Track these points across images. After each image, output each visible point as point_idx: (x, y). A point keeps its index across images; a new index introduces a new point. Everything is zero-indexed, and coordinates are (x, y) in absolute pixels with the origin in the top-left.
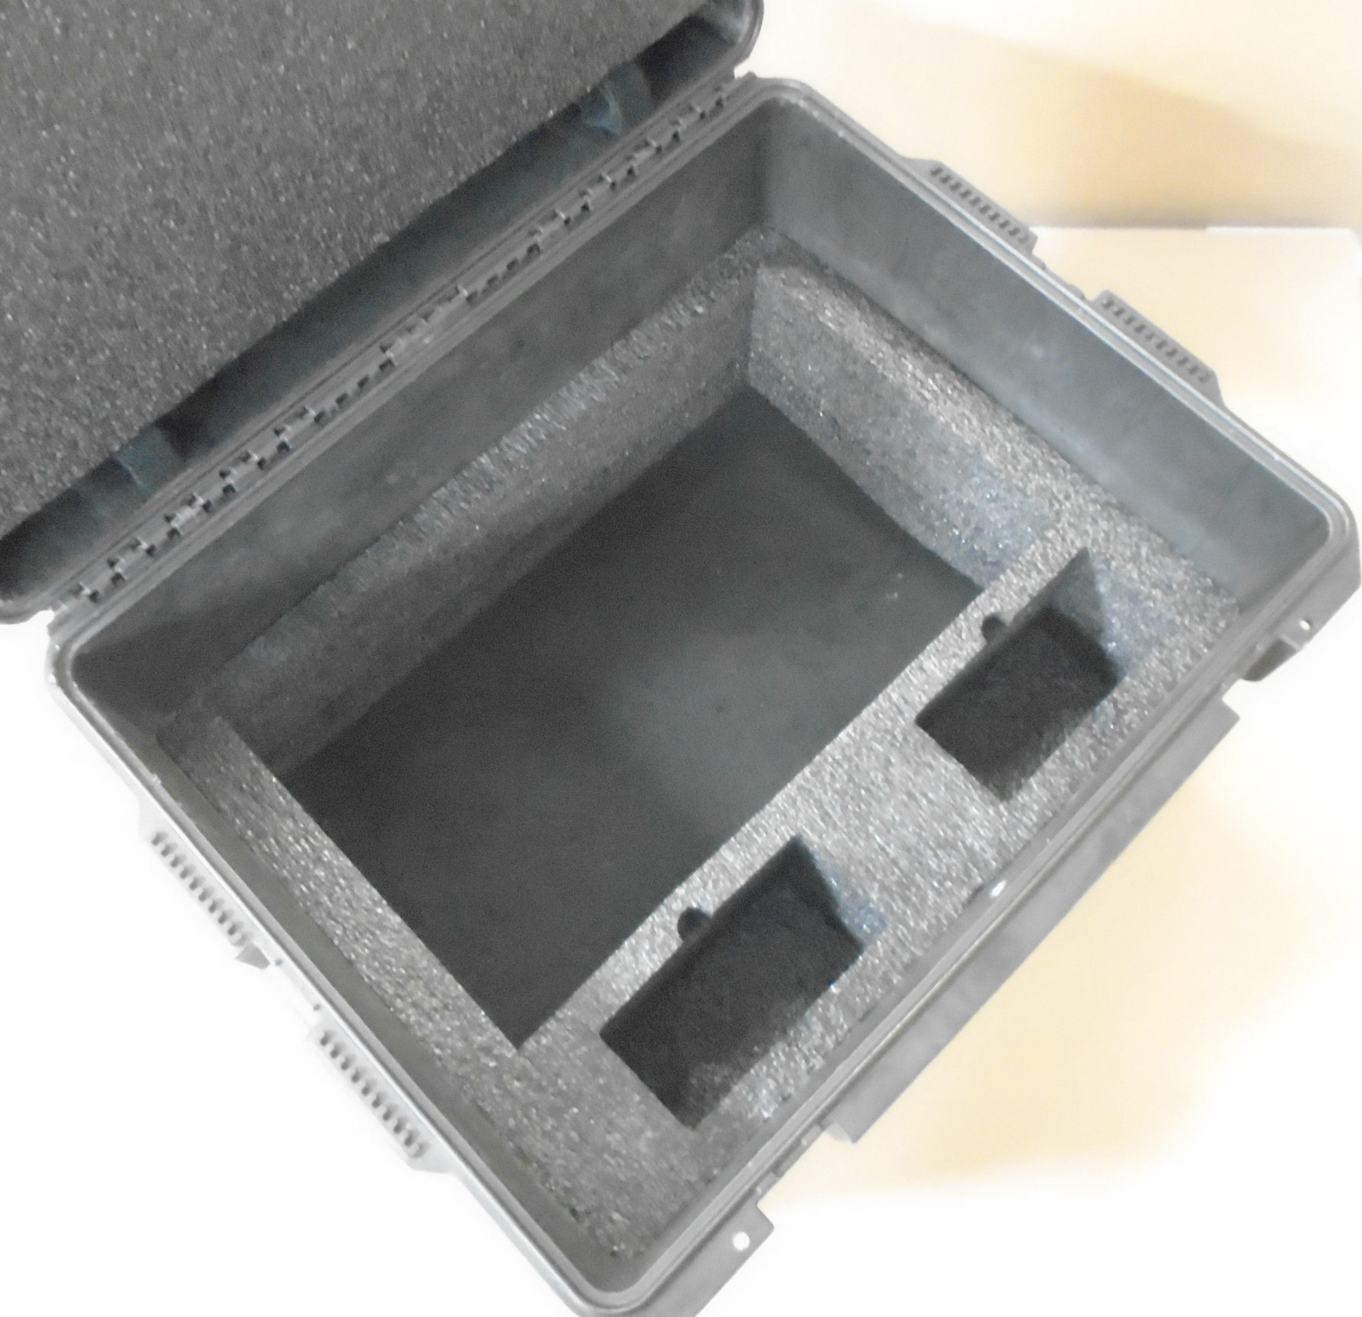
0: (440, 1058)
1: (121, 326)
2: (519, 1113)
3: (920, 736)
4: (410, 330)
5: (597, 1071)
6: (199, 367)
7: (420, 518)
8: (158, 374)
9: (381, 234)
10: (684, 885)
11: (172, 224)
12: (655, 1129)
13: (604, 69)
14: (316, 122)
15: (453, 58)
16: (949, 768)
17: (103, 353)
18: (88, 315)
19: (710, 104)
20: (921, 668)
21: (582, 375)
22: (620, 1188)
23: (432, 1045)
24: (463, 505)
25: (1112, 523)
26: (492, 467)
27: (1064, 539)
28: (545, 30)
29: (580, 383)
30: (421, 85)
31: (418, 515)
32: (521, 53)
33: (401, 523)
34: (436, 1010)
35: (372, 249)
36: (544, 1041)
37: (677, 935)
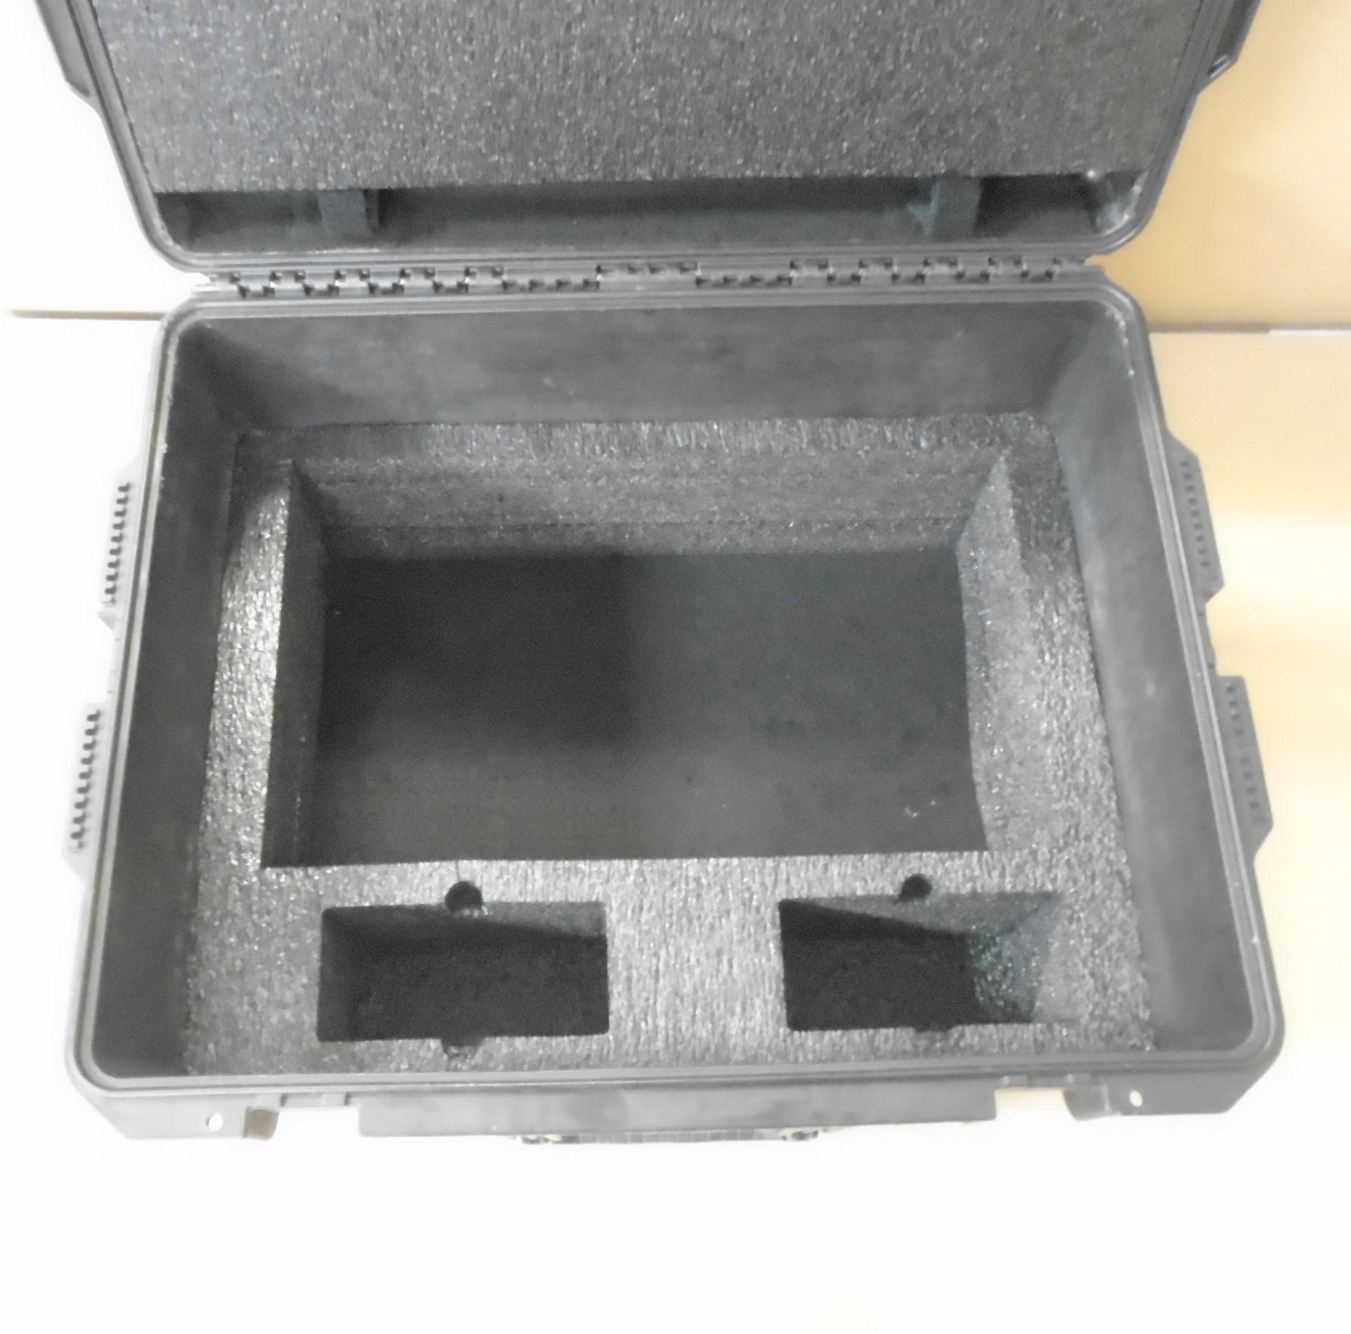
0: (206, 824)
1: (375, 93)
2: (219, 913)
3: (770, 916)
4: (632, 270)
5: (296, 936)
6: (425, 170)
7: (558, 433)
8: (386, 153)
9: (647, 170)
10: (485, 863)
11: (459, 39)
12: (297, 1015)
13: (941, 168)
14: (633, 37)
15: (793, 63)
16: (772, 961)
17: (349, 104)
18: (350, 64)
19: (1040, 269)
20: (826, 867)
21: (779, 423)
22: (233, 1033)
23: (209, 811)
24: (598, 448)
25: (1106, 893)
26: (646, 437)
27: (1049, 870)
28: (899, 96)
29: (773, 426)
30: (749, 68)
31: (558, 430)
32: (864, 98)
33: (541, 425)
34: (234, 789)
35: (630, 178)
36: (283, 879)
37: (445, 893)
